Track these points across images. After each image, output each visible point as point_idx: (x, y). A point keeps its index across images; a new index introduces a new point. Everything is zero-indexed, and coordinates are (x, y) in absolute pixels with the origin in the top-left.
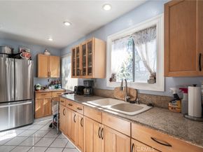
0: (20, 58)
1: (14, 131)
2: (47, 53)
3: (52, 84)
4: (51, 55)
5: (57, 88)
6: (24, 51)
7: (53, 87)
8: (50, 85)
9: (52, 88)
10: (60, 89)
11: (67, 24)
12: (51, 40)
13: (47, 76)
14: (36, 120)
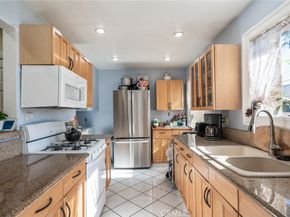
0: (137, 89)
1: (132, 171)
2: (167, 78)
3: (175, 118)
4: (172, 79)
5: (181, 124)
6: (142, 79)
7: (175, 123)
8: (172, 121)
9: (174, 125)
10: (184, 126)
11: (179, 35)
12: (168, 59)
13: (166, 109)
14: (154, 165)
